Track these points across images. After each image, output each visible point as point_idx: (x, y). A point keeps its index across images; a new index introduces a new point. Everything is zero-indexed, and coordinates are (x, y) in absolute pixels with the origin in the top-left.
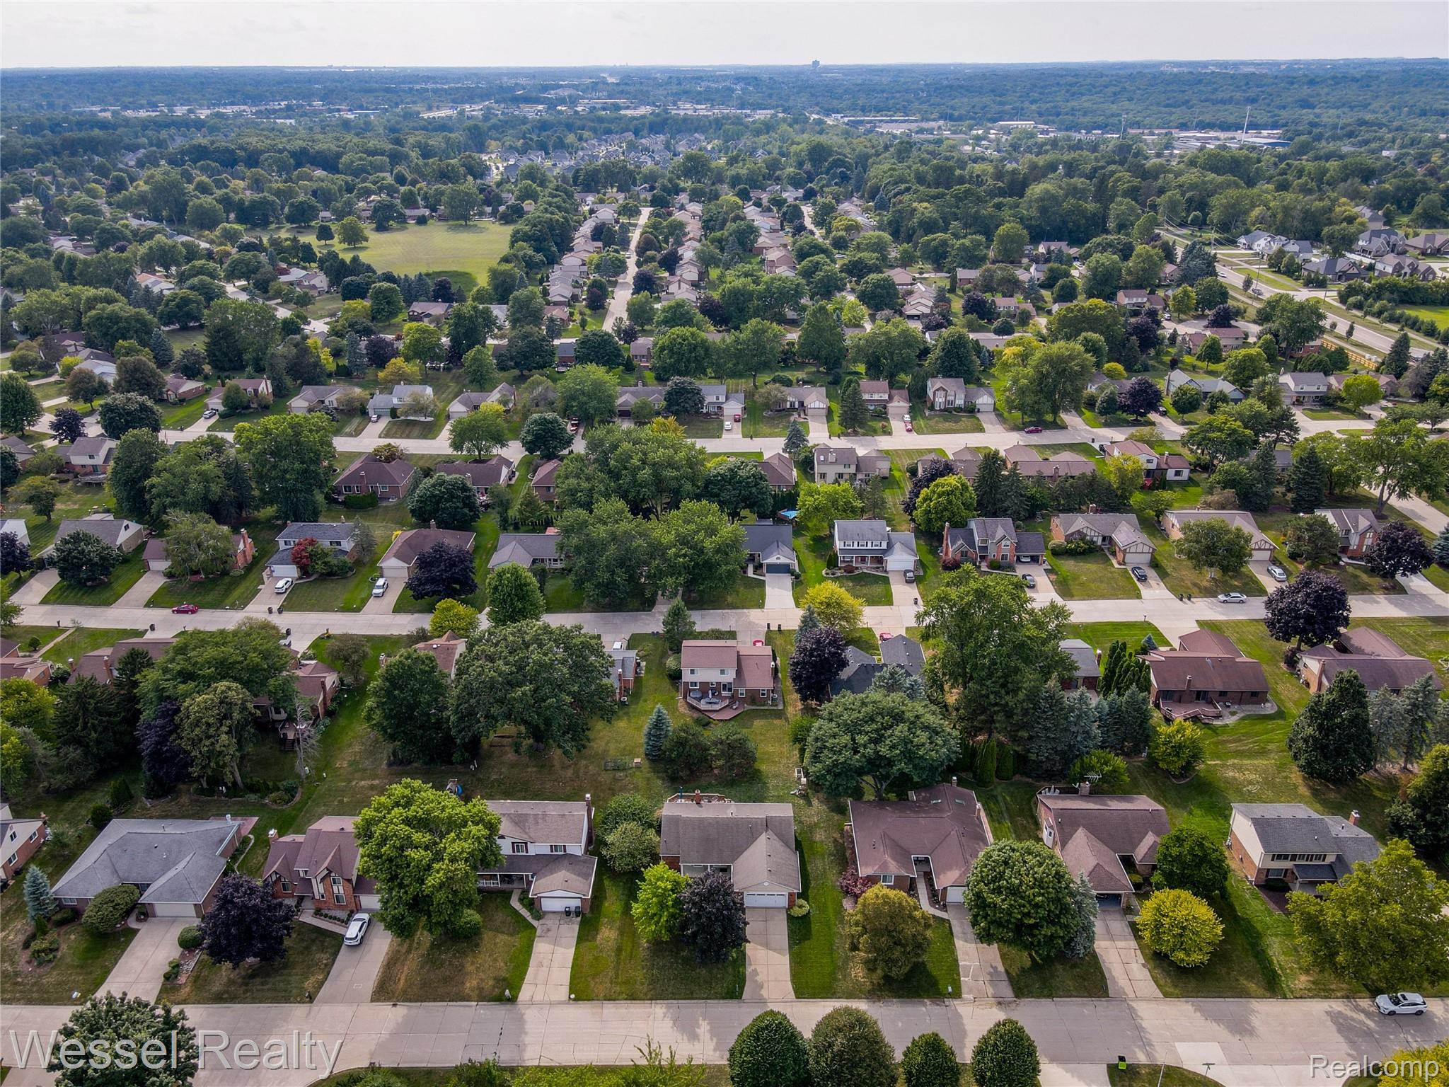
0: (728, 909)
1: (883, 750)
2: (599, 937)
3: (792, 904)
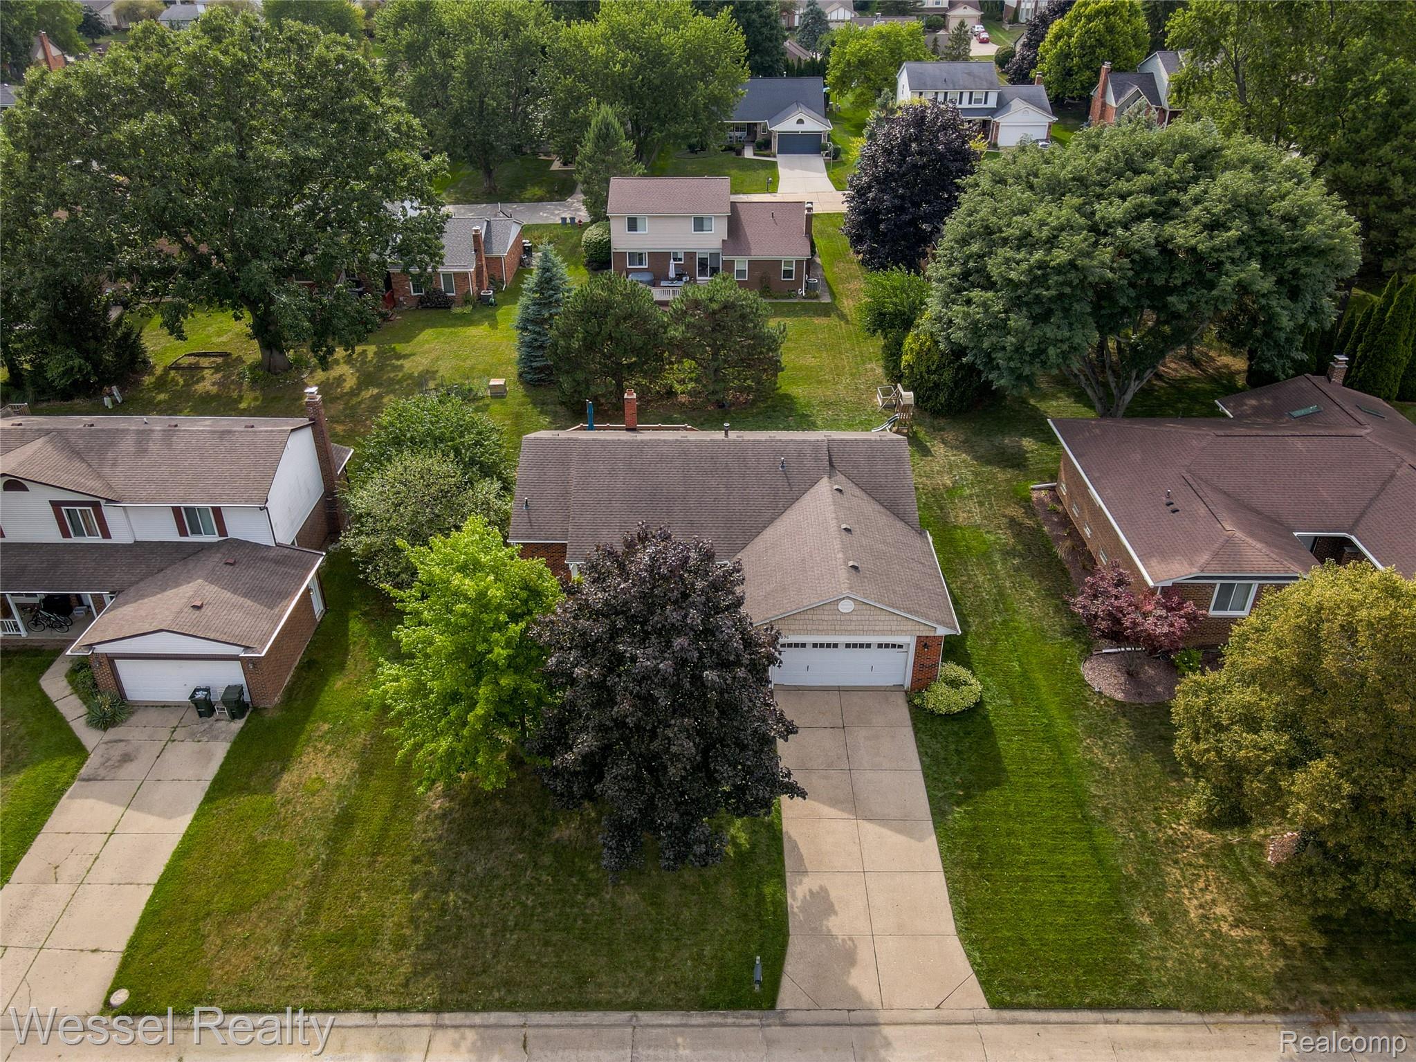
0: (724, 665)
1: (1182, 234)
2: (287, 781)
3: (923, 677)
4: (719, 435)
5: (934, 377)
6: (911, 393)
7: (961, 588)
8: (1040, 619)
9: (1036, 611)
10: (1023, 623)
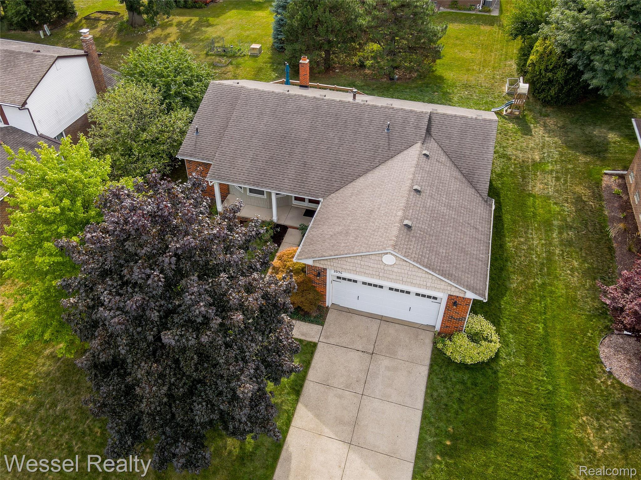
3: (450, 326)
4: (348, 98)
5: (550, 75)
6: (527, 86)
7: (516, 248)
8: (575, 289)
9: (575, 280)
10: (560, 289)
